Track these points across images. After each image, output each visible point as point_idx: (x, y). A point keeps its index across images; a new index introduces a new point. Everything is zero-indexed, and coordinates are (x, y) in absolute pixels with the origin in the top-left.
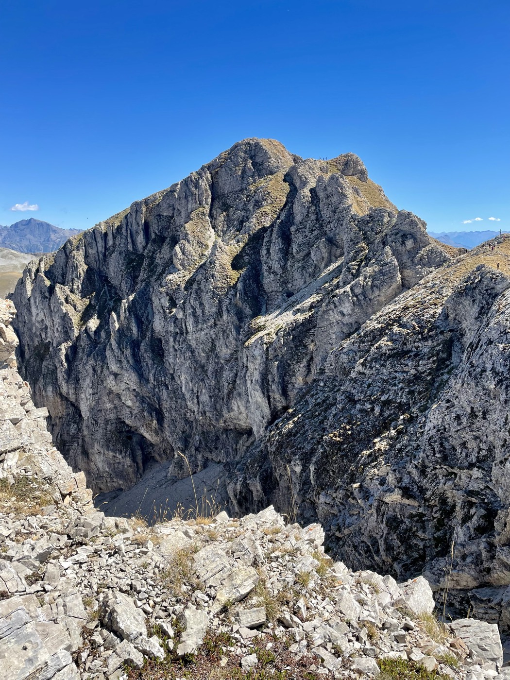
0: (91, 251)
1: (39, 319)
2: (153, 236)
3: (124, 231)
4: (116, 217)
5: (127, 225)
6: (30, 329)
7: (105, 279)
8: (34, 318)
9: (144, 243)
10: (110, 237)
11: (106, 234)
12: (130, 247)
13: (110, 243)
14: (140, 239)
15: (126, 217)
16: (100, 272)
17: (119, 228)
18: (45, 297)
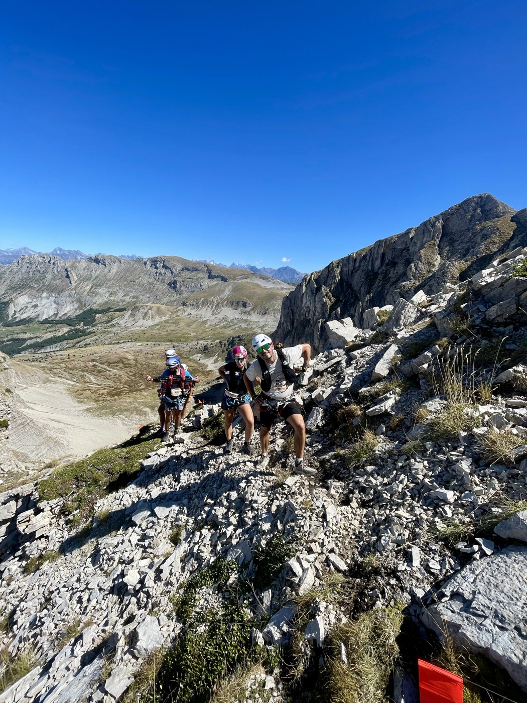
0: (344, 269)
1: (306, 306)
2: (387, 261)
3: (368, 258)
4: (363, 250)
5: (371, 254)
6: (300, 311)
7: (350, 286)
8: (303, 305)
9: (379, 266)
10: (358, 261)
11: (356, 260)
12: (370, 268)
13: (357, 265)
14: (378, 263)
15: (370, 250)
16: (348, 281)
17: (365, 257)
18: (313, 293)
